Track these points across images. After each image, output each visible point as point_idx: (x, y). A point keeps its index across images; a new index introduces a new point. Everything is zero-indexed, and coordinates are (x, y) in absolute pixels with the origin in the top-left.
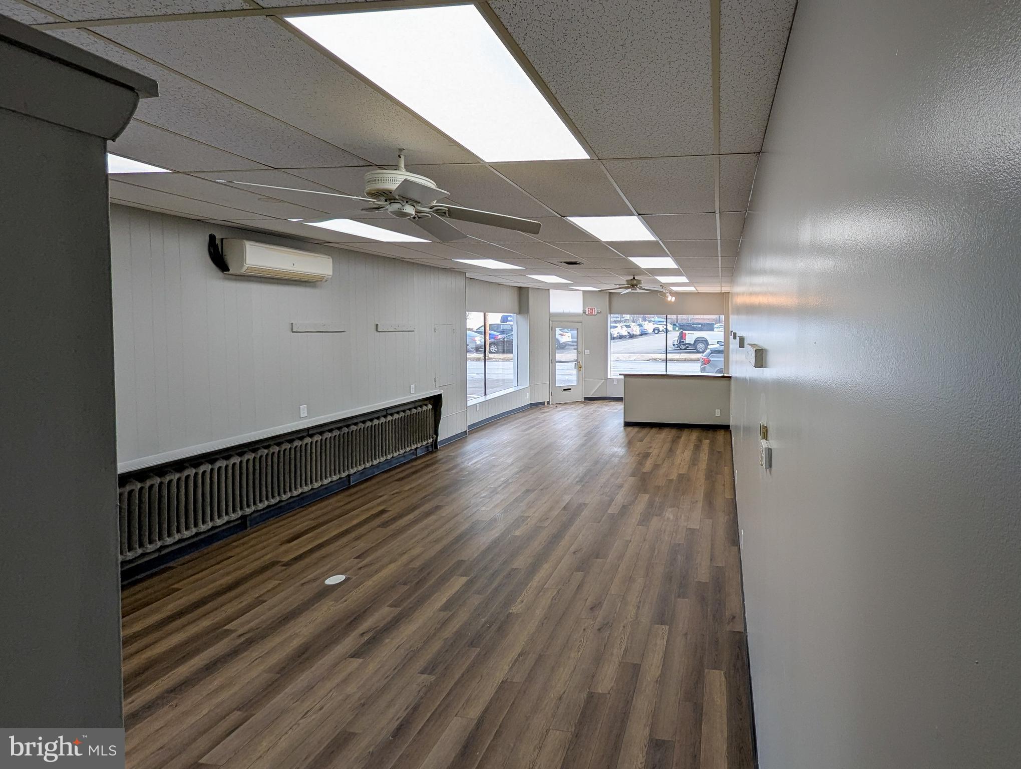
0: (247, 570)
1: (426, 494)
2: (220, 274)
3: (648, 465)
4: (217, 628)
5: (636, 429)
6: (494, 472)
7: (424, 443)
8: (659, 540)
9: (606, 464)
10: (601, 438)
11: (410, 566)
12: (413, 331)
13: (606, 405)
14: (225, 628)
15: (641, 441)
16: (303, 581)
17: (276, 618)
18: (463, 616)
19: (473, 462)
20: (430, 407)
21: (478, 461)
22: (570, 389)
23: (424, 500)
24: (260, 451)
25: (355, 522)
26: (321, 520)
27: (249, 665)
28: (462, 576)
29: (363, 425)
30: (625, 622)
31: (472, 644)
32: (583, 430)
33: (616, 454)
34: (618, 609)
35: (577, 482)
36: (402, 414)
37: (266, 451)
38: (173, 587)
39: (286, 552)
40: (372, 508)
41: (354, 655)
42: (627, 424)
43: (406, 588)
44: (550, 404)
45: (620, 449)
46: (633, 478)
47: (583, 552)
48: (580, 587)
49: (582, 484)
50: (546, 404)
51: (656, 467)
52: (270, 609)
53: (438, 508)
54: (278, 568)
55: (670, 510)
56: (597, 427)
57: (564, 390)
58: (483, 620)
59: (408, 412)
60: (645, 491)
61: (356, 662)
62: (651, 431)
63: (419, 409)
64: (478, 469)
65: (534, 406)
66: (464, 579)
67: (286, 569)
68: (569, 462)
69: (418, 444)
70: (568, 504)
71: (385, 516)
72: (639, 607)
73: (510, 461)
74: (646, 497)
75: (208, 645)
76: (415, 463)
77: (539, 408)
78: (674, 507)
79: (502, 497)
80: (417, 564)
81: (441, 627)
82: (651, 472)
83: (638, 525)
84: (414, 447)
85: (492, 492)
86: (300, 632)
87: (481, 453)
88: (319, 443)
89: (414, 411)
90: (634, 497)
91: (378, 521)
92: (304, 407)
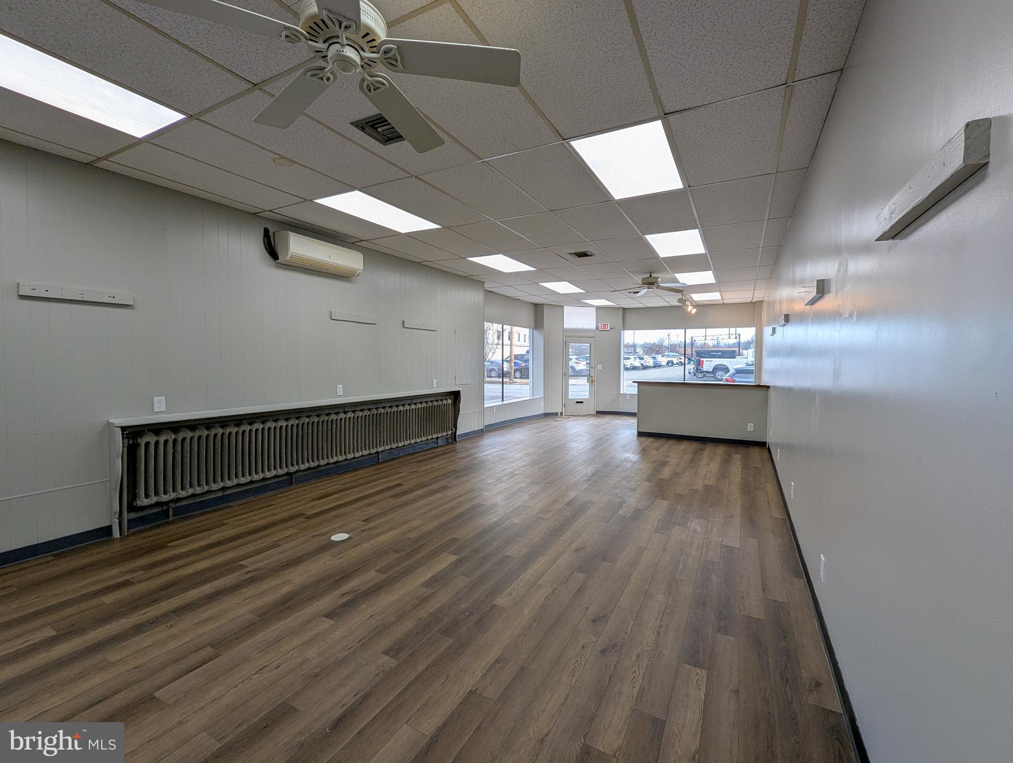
0: (278, 517)
1: (437, 475)
2: (272, 261)
3: (666, 473)
4: (235, 562)
5: (651, 440)
6: (502, 464)
7: (445, 434)
8: (684, 552)
9: (617, 467)
10: (612, 444)
11: (406, 536)
12: (436, 331)
13: (618, 419)
14: (240, 563)
15: (658, 450)
16: (315, 534)
17: (280, 562)
18: (444, 597)
19: (485, 453)
20: (450, 401)
21: (489, 454)
22: (582, 402)
23: (436, 479)
24: (303, 419)
25: (373, 491)
26: (347, 486)
27: (242, 602)
28: (453, 554)
29: (390, 409)
30: (639, 650)
31: (447, 632)
32: (594, 437)
33: (629, 459)
34: (629, 629)
35: (584, 480)
36: (424, 405)
37: (307, 420)
38: (225, 521)
39: (313, 507)
40: (390, 481)
41: (329, 615)
42: (640, 434)
43: (398, 555)
44: (563, 414)
45: (632, 456)
46: (648, 484)
47: (586, 551)
48: (580, 590)
49: (590, 482)
50: (559, 415)
51: (676, 475)
52: (280, 553)
53: (445, 488)
54: (301, 519)
55: (696, 521)
56: (609, 435)
57: (577, 402)
58: (464, 606)
59: (430, 404)
60: (664, 498)
61: (329, 623)
62: (668, 442)
63: (440, 403)
64: (488, 460)
65: (547, 415)
66: (454, 558)
67: (307, 521)
68: (577, 462)
69: (439, 434)
70: (573, 499)
71: (398, 490)
72: (659, 633)
73: (519, 456)
74: (665, 504)
75: (221, 575)
76: (435, 451)
77: (552, 417)
78: (701, 518)
79: (506, 486)
80: (414, 535)
81: (418, 605)
82: (670, 480)
83: (654, 532)
84: (435, 436)
85: (498, 480)
86: (293, 580)
87: (493, 448)
88: (352, 420)
89: (435, 403)
90: (650, 501)
91: (391, 492)
92: (340, 386)
